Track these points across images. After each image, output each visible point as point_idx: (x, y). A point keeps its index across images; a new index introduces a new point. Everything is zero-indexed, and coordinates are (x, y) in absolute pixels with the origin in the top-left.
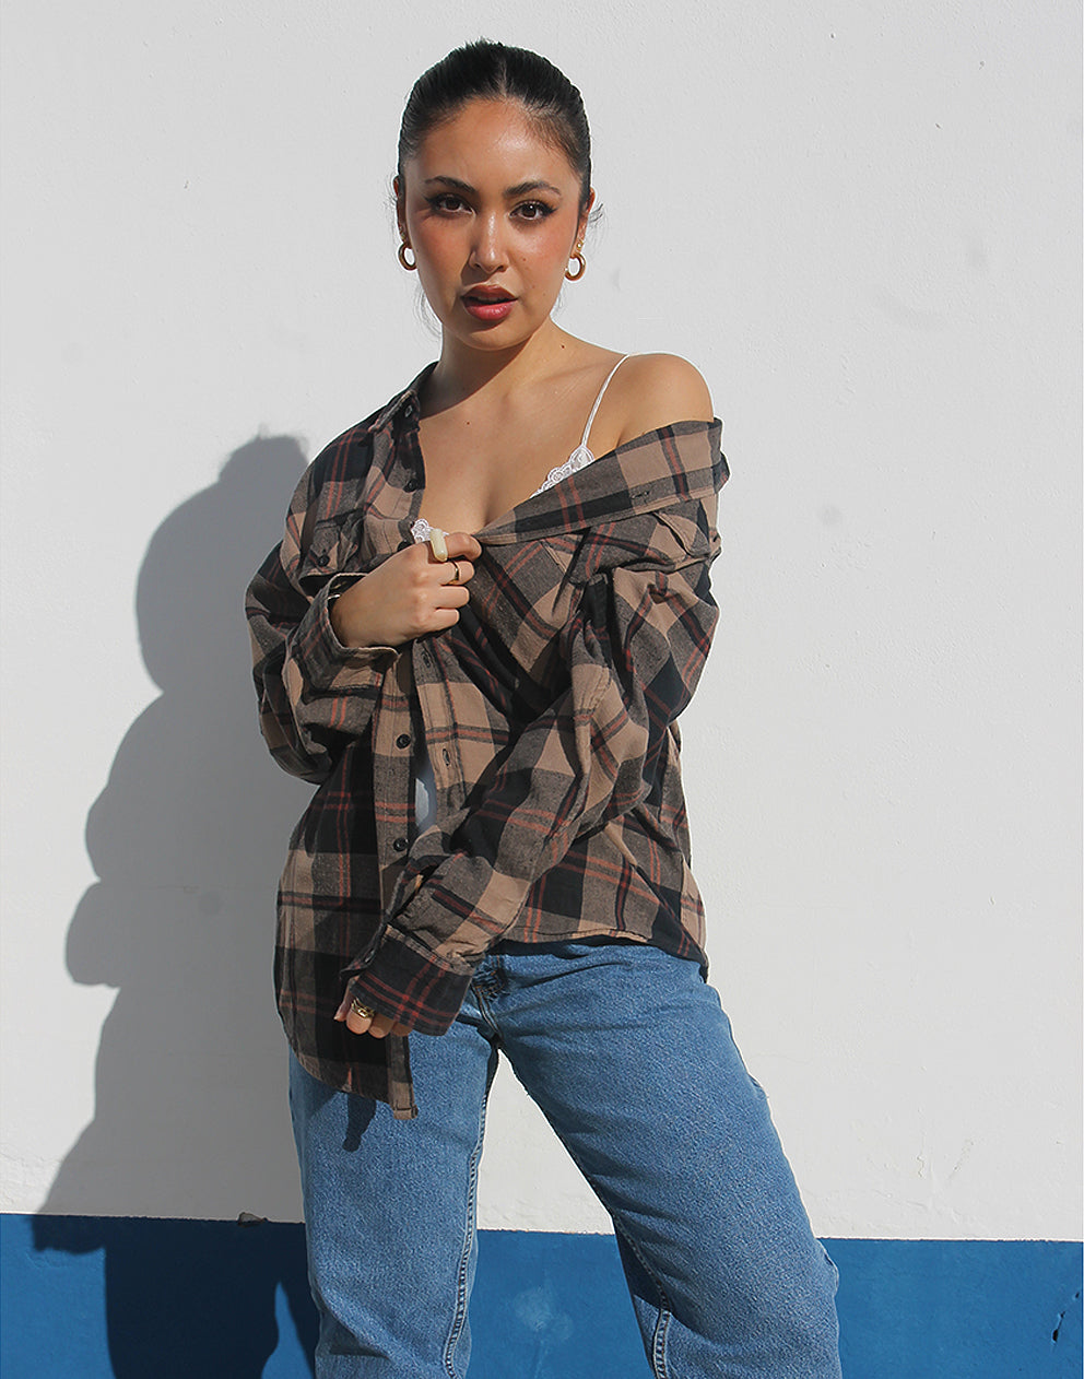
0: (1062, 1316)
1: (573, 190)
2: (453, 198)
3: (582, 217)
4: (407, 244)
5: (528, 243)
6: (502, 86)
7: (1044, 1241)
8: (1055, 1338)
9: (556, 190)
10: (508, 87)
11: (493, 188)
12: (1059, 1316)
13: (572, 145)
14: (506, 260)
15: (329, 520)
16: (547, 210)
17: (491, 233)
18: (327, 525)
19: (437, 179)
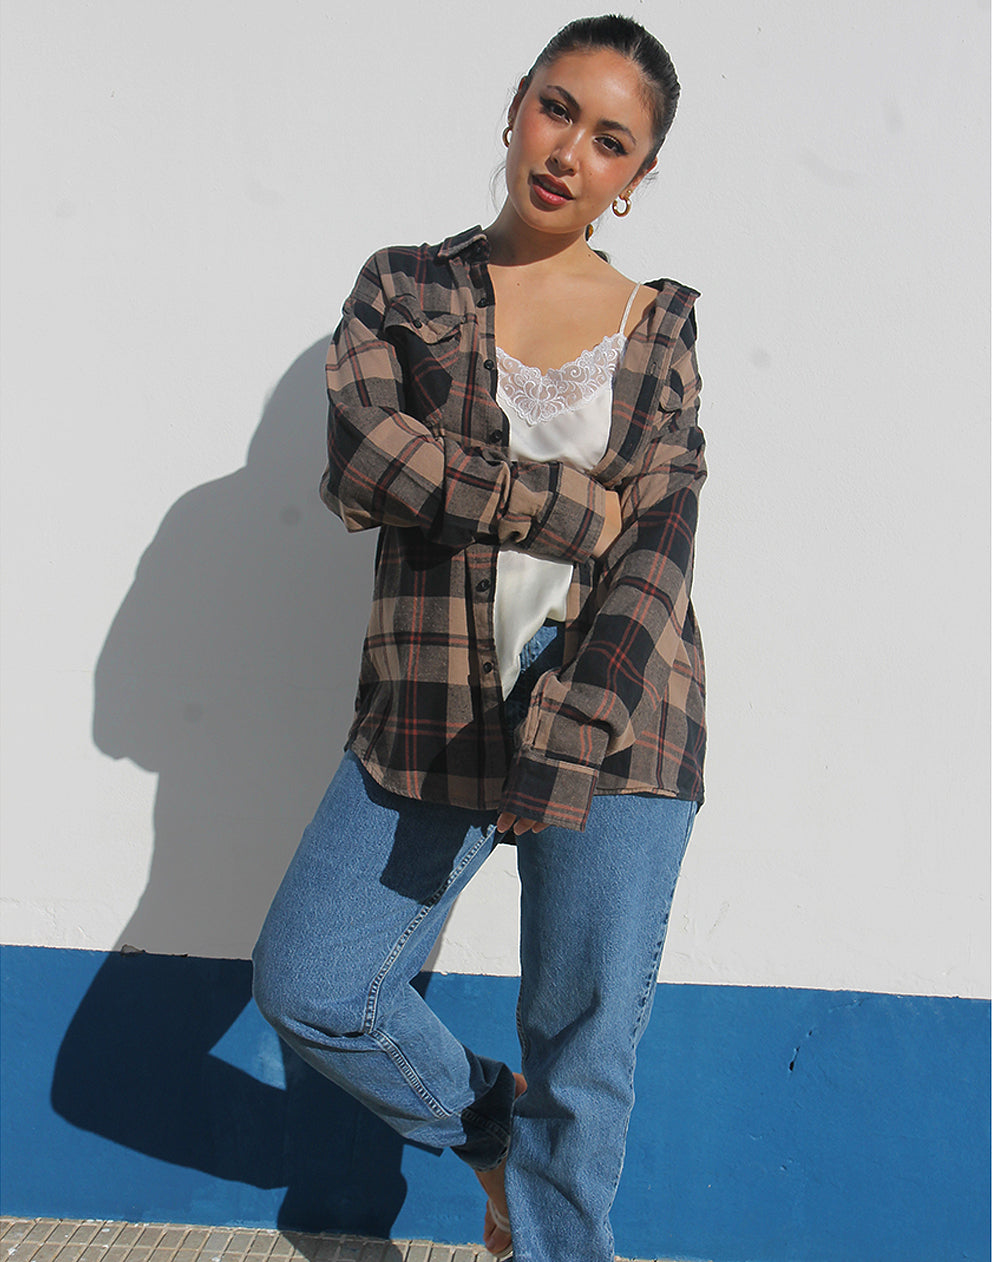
0: (798, 1050)
1: (644, 149)
2: (562, 108)
3: (640, 173)
4: (510, 128)
5: (598, 164)
6: (633, 51)
7: (784, 988)
8: (791, 1068)
9: (634, 141)
10: (637, 54)
11: (592, 114)
12: (795, 1050)
13: (659, 116)
14: (577, 167)
16: (620, 150)
17: (576, 142)
19: (558, 88)
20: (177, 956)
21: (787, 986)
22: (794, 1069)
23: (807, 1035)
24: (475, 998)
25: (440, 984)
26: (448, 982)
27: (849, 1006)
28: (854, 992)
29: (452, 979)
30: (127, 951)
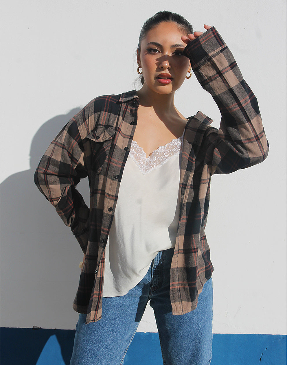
0: (262, 354)
4: (140, 67)
7: (258, 334)
8: (260, 360)
11: (168, 45)
12: (261, 354)
15: (102, 125)
18: (102, 127)
19: (151, 43)
20: (52, 329)
21: (259, 334)
22: (261, 360)
23: (266, 349)
24: (156, 340)
25: (144, 336)
26: (146, 335)
27: (279, 339)
28: (281, 335)
29: (148, 334)
30: (35, 327)
